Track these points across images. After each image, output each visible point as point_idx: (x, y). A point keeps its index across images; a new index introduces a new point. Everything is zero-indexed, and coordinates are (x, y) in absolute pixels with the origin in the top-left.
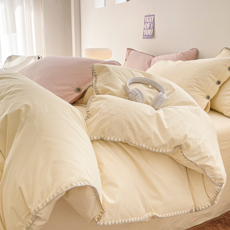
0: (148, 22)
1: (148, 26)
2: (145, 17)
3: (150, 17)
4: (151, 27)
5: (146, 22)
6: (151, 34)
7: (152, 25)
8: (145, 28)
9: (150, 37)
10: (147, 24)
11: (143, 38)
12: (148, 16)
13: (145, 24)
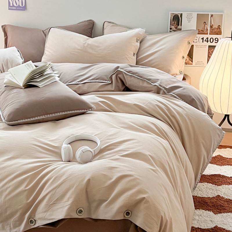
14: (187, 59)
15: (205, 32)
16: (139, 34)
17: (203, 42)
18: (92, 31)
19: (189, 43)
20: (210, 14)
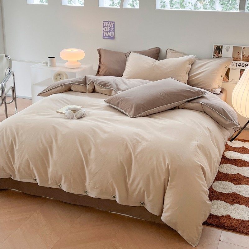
0: (107, 26)
1: (108, 29)
2: (104, 22)
3: (109, 23)
4: (112, 31)
5: (105, 26)
6: (112, 36)
7: (112, 29)
8: (105, 30)
9: (111, 38)
10: (106, 27)
11: (103, 38)
12: (107, 22)
13: (104, 28)
14: (225, 77)
15: (238, 59)
16: (191, 59)
17: (237, 66)
18: (158, 55)
19: (226, 67)
20: (242, 47)
